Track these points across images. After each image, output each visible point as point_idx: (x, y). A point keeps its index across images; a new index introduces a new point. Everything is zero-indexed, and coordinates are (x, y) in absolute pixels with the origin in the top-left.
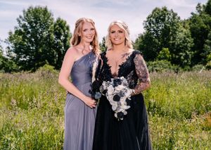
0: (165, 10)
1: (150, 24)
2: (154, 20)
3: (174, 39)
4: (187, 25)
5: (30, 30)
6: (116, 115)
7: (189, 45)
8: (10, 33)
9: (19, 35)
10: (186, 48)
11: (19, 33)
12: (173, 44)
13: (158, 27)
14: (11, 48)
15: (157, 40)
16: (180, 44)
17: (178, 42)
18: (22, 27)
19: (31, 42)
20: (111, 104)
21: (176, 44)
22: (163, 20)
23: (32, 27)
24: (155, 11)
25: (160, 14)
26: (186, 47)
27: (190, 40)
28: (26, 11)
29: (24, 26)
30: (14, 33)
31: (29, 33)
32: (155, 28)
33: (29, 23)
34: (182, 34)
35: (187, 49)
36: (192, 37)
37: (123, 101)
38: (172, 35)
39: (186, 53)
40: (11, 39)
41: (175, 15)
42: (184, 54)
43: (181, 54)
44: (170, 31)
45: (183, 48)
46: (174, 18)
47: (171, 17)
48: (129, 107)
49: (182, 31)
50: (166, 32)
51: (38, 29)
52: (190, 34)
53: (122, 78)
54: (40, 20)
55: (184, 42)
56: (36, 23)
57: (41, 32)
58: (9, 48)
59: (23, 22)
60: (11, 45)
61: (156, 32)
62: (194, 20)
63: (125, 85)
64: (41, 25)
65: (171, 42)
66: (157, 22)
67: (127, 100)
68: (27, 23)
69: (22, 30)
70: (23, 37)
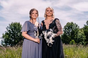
0: (72, 23)
1: (65, 29)
2: (67, 28)
3: (77, 36)
4: (82, 30)
5: (12, 32)
7: (84, 39)
8: (3, 34)
9: (7, 35)
12: (76, 38)
13: (69, 31)
14: (3, 41)
15: (69, 37)
16: (80, 38)
18: (9, 31)
19: (12, 38)
20: (46, 40)
21: (78, 38)
22: (71, 28)
23: (13, 31)
24: (67, 24)
25: (70, 25)
26: (82, 40)
27: (84, 36)
28: (10, 24)
30: (5, 34)
31: (11, 34)
33: (11, 30)
35: (83, 41)
38: (76, 34)
39: (83, 42)
40: (3, 37)
42: (82, 43)
43: (80, 43)
44: (75, 33)
45: (81, 40)
46: (76, 27)
47: (75, 26)
48: (54, 41)
49: (80, 33)
50: (73, 33)
51: (15, 32)
52: (84, 34)
53: (51, 29)
54: (16, 28)
56: (15, 29)
57: (17, 33)
59: (9, 29)
61: (69, 33)
62: (85, 28)
64: (17, 30)
66: (69, 28)
68: (10, 29)
69: (8, 33)
70: (8, 36)
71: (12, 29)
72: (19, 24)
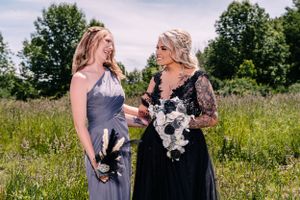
0: (247, 4)
1: (225, 25)
2: (231, 19)
3: (261, 46)
4: (279, 26)
5: (53, 38)
6: (169, 154)
7: (283, 54)
8: (25, 43)
9: (38, 45)
10: (278, 59)
11: (37, 42)
12: (260, 54)
13: (236, 30)
14: (26, 65)
15: (235, 49)
16: (270, 54)
17: (266, 50)
18: (42, 33)
19: (54, 55)
20: (162, 137)
21: (264, 53)
22: (244, 19)
23: (55, 33)
24: (231, 6)
25: (240, 10)
26: (279, 57)
27: (285, 47)
28: (47, 10)
29: (44, 32)
30: (30, 43)
31: (51, 42)
32: (232, 31)
33: (51, 28)
34: (273, 38)
35: (280, 61)
36: (288, 43)
37: (178, 133)
38: (256, 41)
39: (279, 67)
40: (26, 52)
41: (261, 11)
42: (276, 69)
43: (271, 68)
44: (254, 35)
45: (273, 59)
46: (260, 15)
47: (255, 14)
49: (272, 35)
50: (249, 36)
51: (64, 37)
52: (284, 38)
54: (66, 23)
55: (275, 51)
56: (61, 28)
57: (69, 41)
58: (23, 64)
59: (42, 27)
60: (26, 60)
61: (235, 36)
62: (289, 18)
63: (181, 110)
64: (68, 30)
65: (256, 51)
66: (236, 23)
67: (184, 132)
68: (48, 28)
69: (42, 38)
70: (43, 48)
71: (53, 28)
72: (74, 9)
